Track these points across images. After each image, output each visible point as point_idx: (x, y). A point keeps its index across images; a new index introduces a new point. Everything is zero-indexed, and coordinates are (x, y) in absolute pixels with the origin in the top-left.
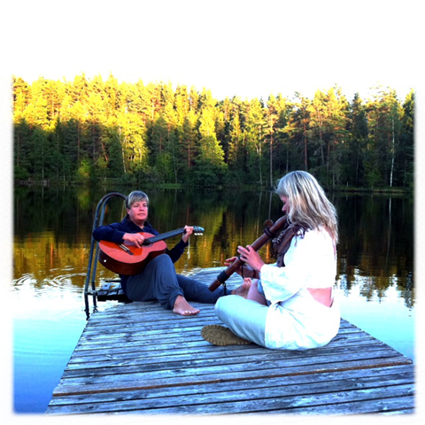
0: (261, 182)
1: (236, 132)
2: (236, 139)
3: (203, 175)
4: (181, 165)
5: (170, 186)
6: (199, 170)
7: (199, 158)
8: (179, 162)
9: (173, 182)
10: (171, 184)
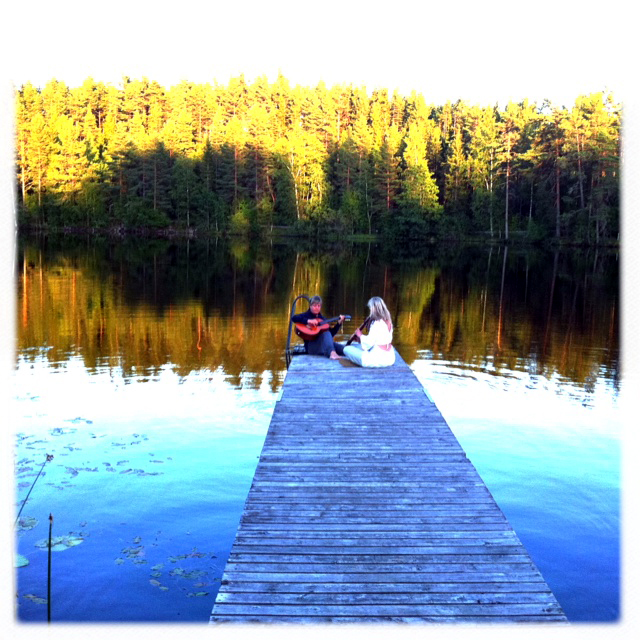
0: (492, 232)
1: (457, 159)
2: (457, 168)
3: (407, 223)
4: (378, 207)
5: (361, 238)
6: (401, 214)
7: (402, 198)
8: (374, 204)
9: (365, 231)
10: (362, 236)
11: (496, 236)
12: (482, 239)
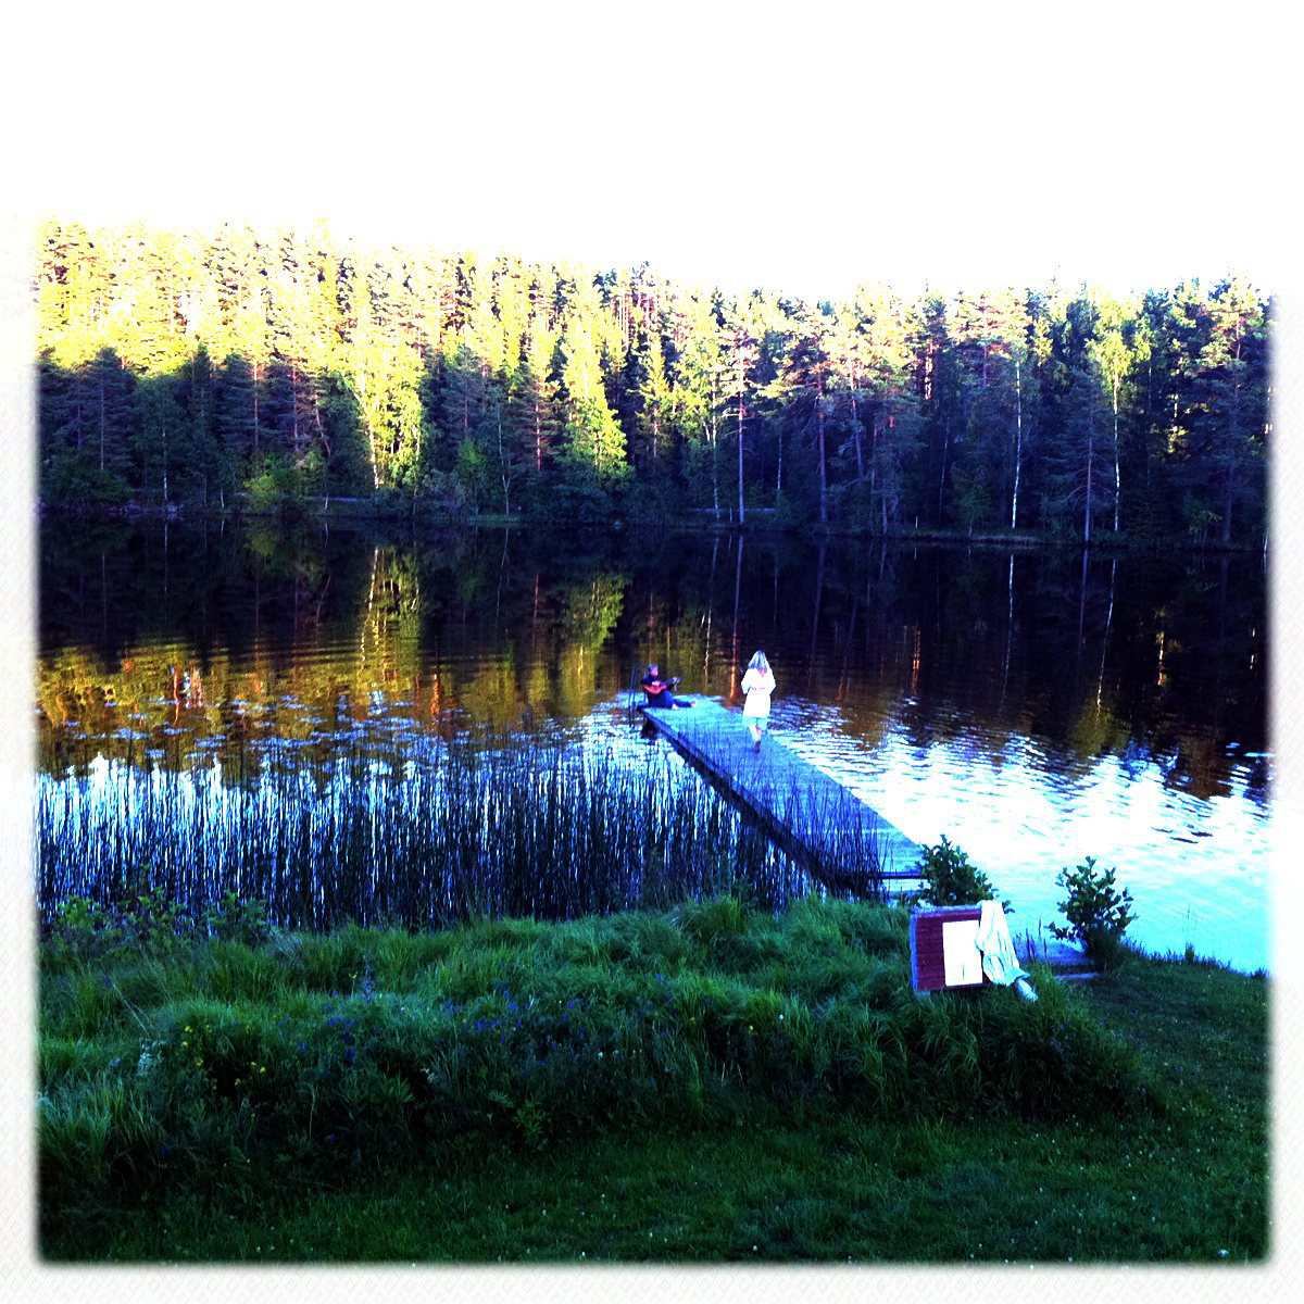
0: (717, 510)
1: (654, 386)
2: (656, 404)
5: (492, 520)
6: (564, 482)
7: (563, 453)
8: (514, 462)
9: (499, 509)
10: (494, 517)
11: (725, 517)
12: (702, 522)
